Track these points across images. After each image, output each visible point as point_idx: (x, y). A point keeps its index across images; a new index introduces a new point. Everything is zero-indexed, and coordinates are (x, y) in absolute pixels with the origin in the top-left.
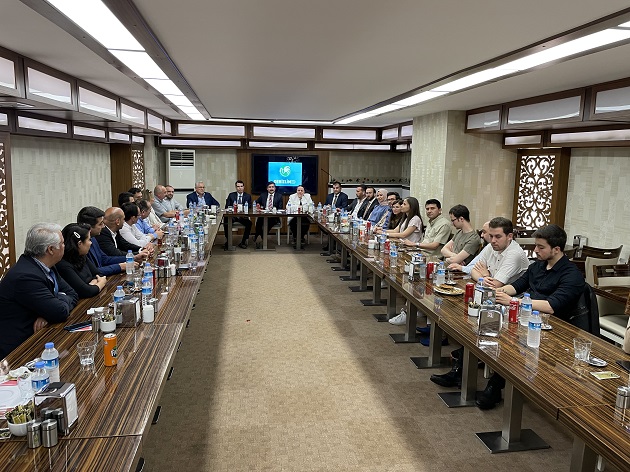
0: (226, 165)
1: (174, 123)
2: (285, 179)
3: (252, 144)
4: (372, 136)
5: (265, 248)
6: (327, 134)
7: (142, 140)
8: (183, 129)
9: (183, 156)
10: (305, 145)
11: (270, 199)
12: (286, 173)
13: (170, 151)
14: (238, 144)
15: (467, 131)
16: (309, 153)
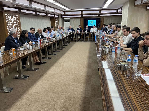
0: (78, 22)
1: (64, 12)
2: (92, 24)
3: (83, 16)
4: (115, 11)
5: (84, 41)
6: (102, 12)
7: (58, 16)
8: (66, 13)
9: (67, 20)
10: (97, 15)
11: (87, 29)
12: (92, 23)
13: (64, 19)
14: (80, 16)
15: (135, 6)
16: (98, 17)
